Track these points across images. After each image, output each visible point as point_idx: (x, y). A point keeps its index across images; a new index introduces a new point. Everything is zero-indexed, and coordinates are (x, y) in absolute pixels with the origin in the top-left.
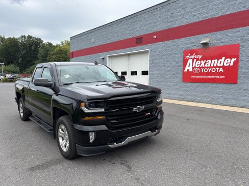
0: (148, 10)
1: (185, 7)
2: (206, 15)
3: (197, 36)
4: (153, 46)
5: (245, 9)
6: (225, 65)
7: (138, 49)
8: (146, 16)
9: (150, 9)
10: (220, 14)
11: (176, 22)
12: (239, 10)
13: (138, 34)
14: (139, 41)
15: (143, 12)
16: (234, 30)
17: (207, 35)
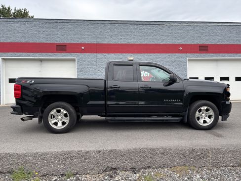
0: (72, 21)
1: (112, 30)
2: (129, 41)
3: (124, 54)
4: (81, 55)
5: (153, 43)
6: (145, 76)
7: (60, 56)
8: (70, 26)
9: (75, 21)
10: (139, 43)
11: (105, 39)
12: (150, 43)
13: (60, 41)
14: (62, 48)
15: (65, 21)
16: (149, 54)
17: (131, 54)
